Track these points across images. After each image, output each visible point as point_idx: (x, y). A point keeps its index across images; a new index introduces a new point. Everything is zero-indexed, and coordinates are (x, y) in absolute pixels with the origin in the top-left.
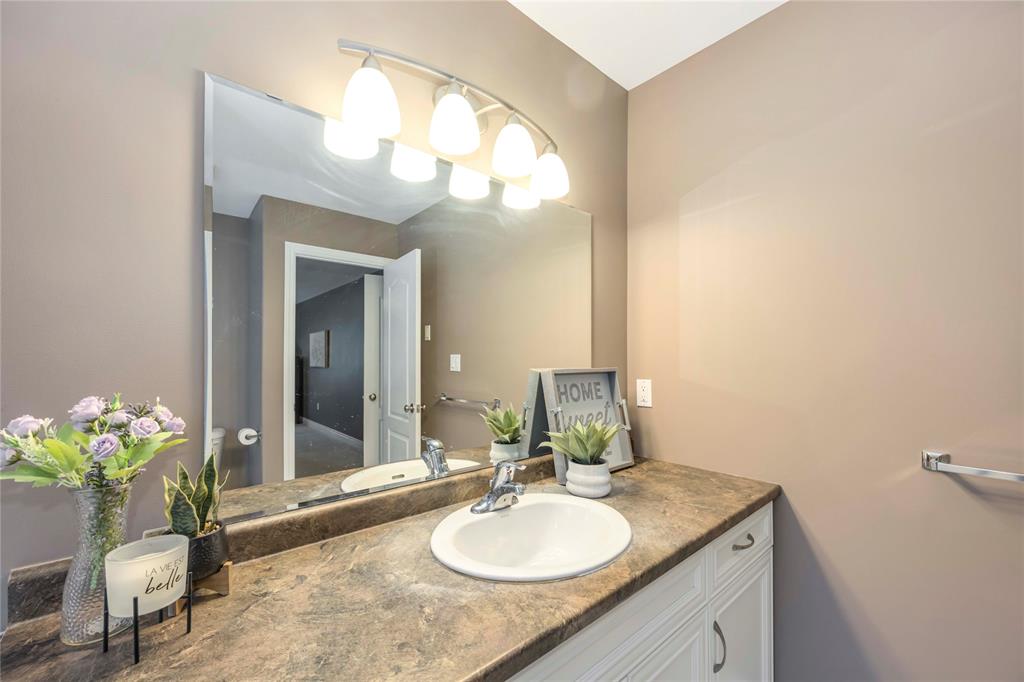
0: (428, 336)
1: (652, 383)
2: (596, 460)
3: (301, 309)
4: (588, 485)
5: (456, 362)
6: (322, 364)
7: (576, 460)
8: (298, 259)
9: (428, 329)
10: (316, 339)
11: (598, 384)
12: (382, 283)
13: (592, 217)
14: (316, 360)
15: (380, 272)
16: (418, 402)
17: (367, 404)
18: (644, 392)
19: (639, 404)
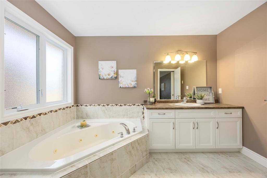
0: (182, 83)
1: (222, 89)
2: (201, 99)
3: (161, 78)
4: (199, 102)
5: (187, 87)
6: (164, 90)
7: (198, 99)
8: (160, 71)
9: (182, 81)
10: (163, 84)
11: (208, 89)
12: (174, 74)
13: (206, 61)
14: (163, 89)
15: (174, 71)
16: (180, 95)
17: (172, 96)
18: (220, 91)
19: (219, 93)
